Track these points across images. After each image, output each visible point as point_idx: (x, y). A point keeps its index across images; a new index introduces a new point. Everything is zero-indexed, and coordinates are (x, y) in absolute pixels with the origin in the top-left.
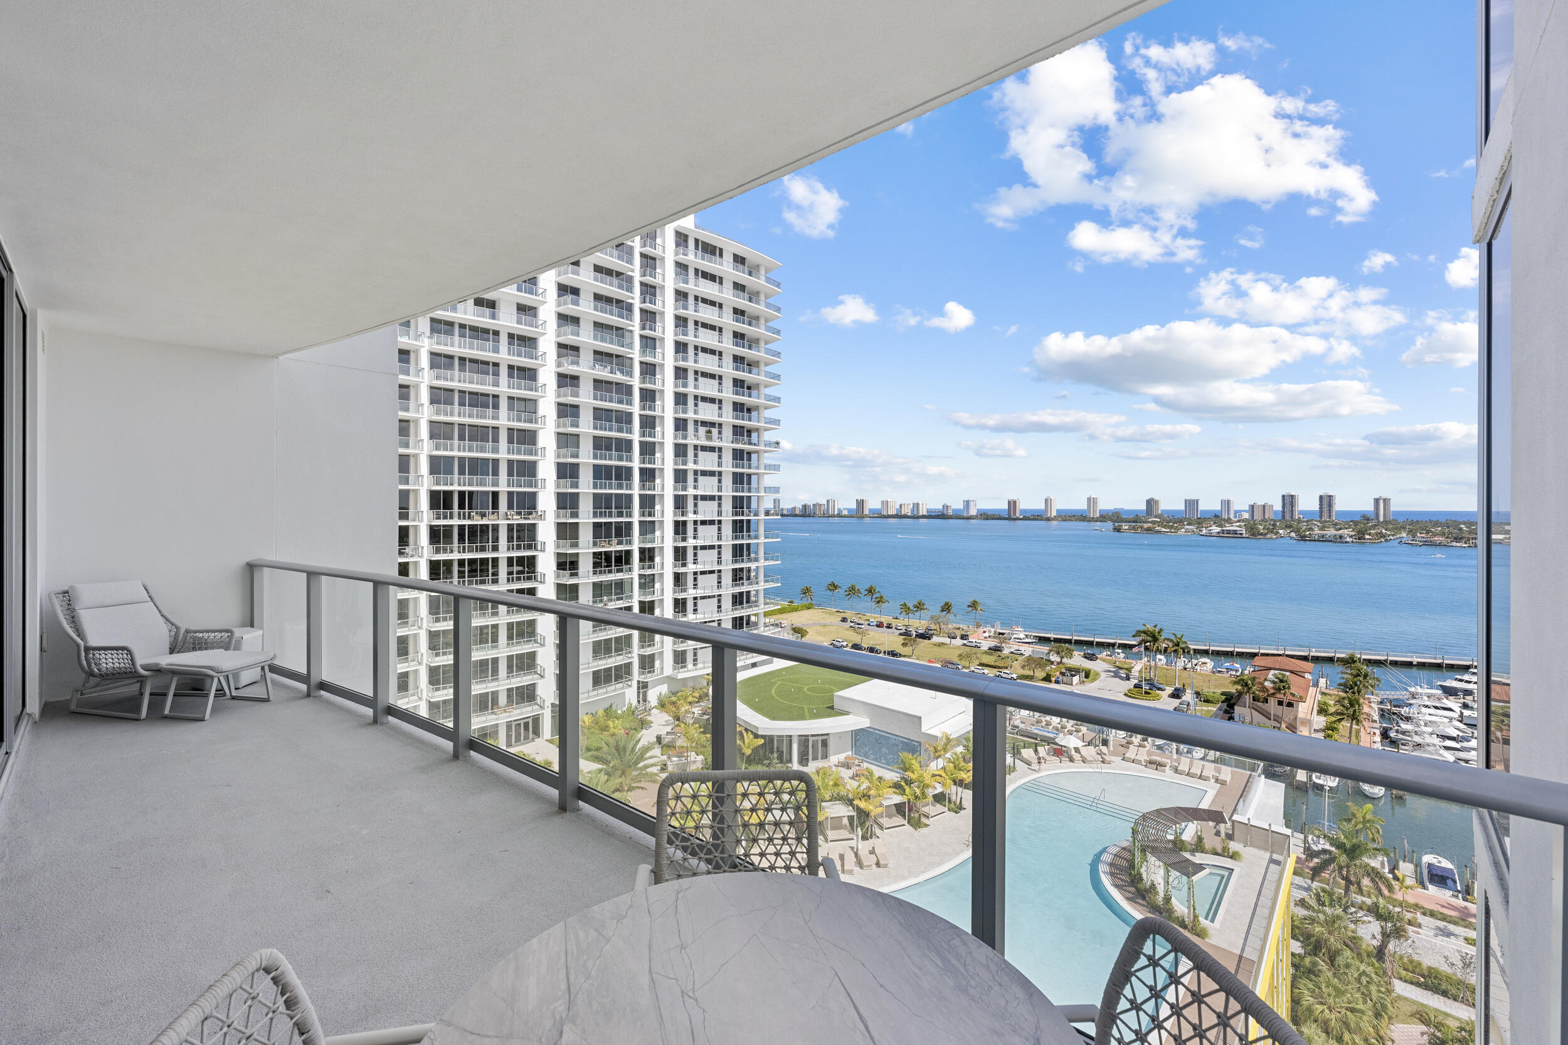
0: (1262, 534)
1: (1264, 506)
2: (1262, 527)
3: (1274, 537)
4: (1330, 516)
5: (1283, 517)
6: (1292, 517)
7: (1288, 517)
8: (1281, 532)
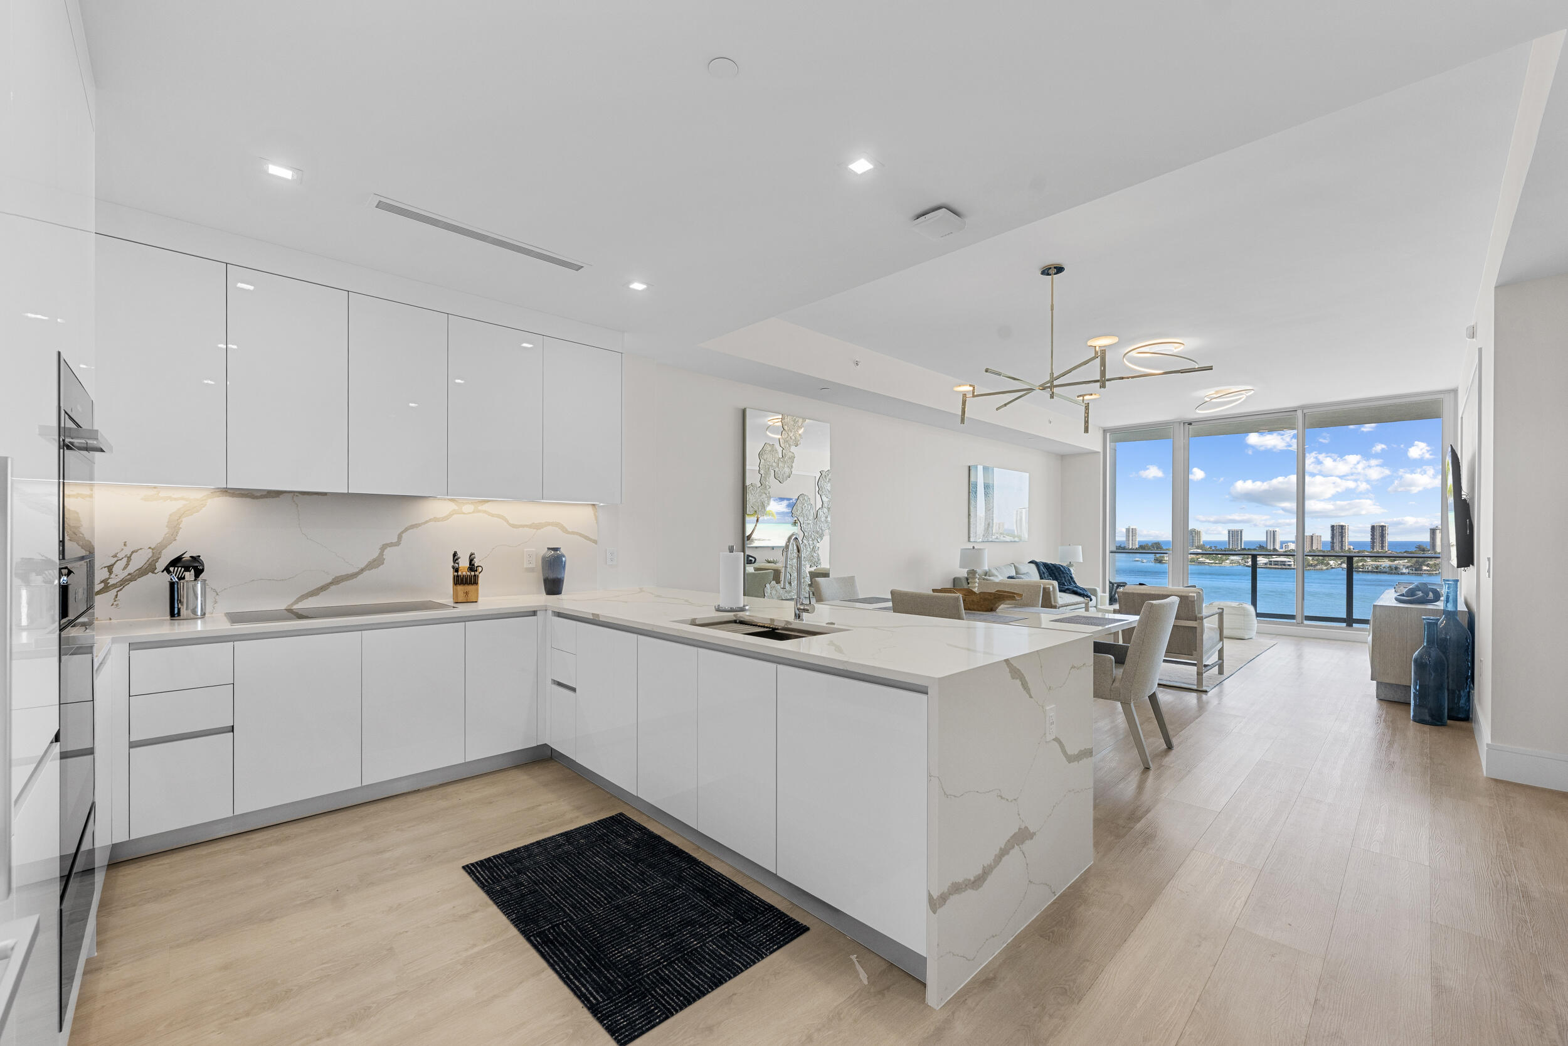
0: (1311, 565)
1: (1312, 537)
2: (1311, 559)
3: (1325, 568)
4: (1382, 547)
5: (1333, 547)
6: (1342, 548)
7: (1337, 547)
8: (1332, 563)
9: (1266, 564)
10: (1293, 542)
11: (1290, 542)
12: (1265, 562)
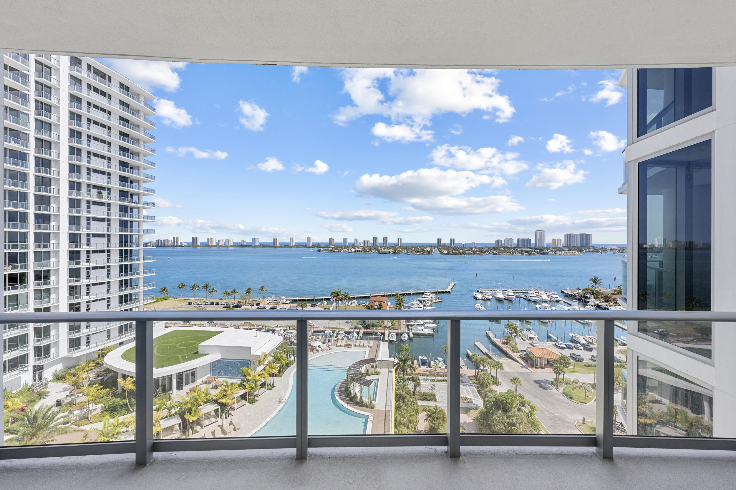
2: (367, 249)
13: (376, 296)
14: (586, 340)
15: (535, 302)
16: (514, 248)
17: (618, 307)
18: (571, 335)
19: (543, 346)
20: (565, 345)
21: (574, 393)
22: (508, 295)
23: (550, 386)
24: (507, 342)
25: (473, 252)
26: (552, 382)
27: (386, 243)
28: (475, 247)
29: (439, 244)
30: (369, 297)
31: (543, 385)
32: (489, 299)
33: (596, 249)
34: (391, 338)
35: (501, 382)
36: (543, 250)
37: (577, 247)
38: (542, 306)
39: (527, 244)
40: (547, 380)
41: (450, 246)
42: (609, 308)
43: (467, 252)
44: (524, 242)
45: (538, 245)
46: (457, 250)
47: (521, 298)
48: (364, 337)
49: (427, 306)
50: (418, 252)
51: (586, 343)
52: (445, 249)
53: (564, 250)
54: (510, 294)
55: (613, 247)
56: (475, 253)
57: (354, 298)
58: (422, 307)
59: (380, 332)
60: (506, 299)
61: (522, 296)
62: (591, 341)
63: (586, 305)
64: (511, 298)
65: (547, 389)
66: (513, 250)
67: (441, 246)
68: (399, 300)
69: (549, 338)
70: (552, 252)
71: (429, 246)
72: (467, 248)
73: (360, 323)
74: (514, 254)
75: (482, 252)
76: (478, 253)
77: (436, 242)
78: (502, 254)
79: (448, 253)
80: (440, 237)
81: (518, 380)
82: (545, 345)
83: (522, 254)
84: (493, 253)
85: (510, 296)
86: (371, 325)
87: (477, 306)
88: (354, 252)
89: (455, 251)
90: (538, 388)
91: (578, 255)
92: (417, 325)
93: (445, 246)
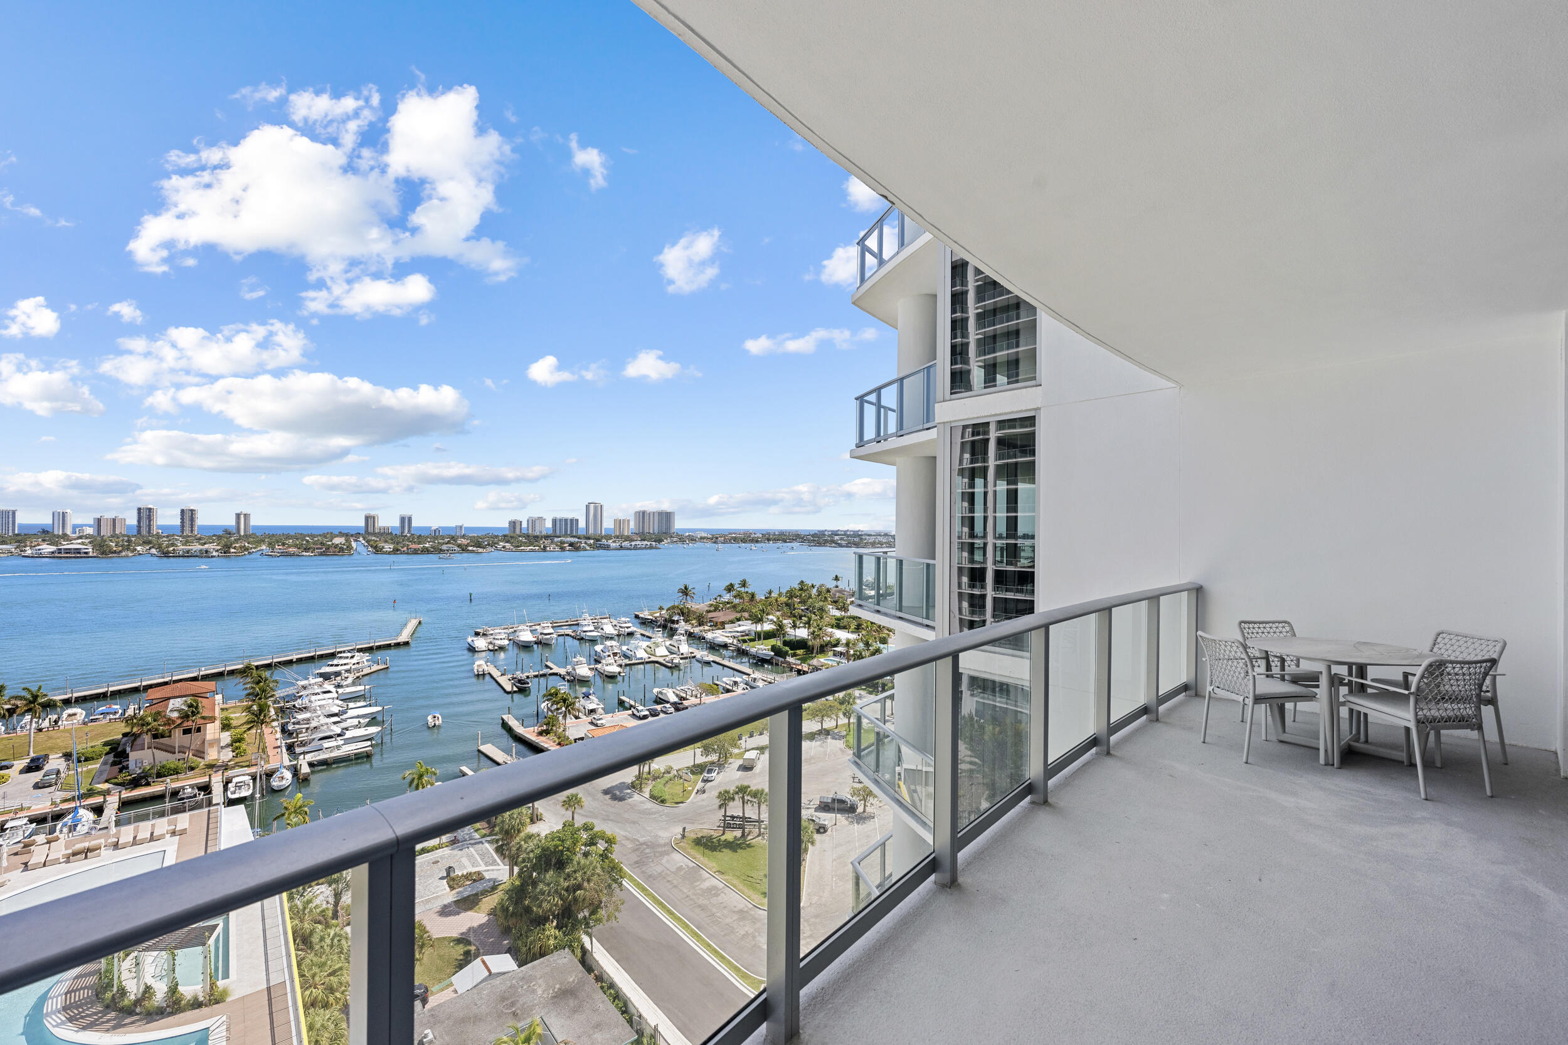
0: (115, 552)
1: (114, 520)
2: (114, 544)
3: (130, 555)
4: (192, 531)
5: (139, 531)
6: (149, 532)
7: (144, 532)
8: (138, 548)
9: (53, 553)
10: (90, 526)
11: (86, 525)
12: (51, 550)
13: (166, 683)
14: (677, 695)
15: (593, 641)
16: (547, 537)
17: (716, 631)
18: (656, 690)
19: (613, 722)
20: (648, 710)
21: (667, 792)
22: (542, 634)
23: (629, 791)
24: (547, 730)
25: (459, 546)
26: (632, 783)
27: (192, 526)
28: (464, 537)
29: (370, 530)
30: (136, 690)
31: (618, 793)
32: (502, 648)
33: (682, 538)
34: (234, 793)
35: (541, 814)
36: (598, 540)
37: (654, 534)
38: (605, 648)
39: (572, 530)
40: (624, 783)
41: (399, 533)
42: (705, 635)
43: (444, 547)
44: (566, 524)
45: (591, 531)
46: (419, 543)
47: (566, 637)
48: (124, 814)
49: (347, 686)
50: (306, 550)
51: (676, 699)
52: (386, 542)
53: (634, 541)
54: (546, 631)
55: (704, 535)
56: (464, 549)
57: (67, 702)
58: (334, 690)
59: (192, 787)
60: (538, 643)
61: (569, 632)
62: (684, 695)
63: (672, 635)
64: (547, 639)
65: (624, 800)
66: (546, 542)
67: (374, 534)
68: (259, 682)
69: (621, 703)
70: (614, 544)
71: (341, 534)
72: (443, 538)
73: (105, 777)
74: (548, 549)
75: (479, 545)
76: (470, 548)
77: (362, 524)
78: (522, 551)
79: (396, 551)
80: (372, 513)
81: (576, 799)
82: (617, 718)
83: (563, 549)
84: (504, 547)
85: (546, 634)
86: (155, 771)
87: (478, 666)
88: (52, 555)
89: (414, 546)
90: (610, 802)
91: (656, 548)
92: (319, 740)
93: (386, 535)
